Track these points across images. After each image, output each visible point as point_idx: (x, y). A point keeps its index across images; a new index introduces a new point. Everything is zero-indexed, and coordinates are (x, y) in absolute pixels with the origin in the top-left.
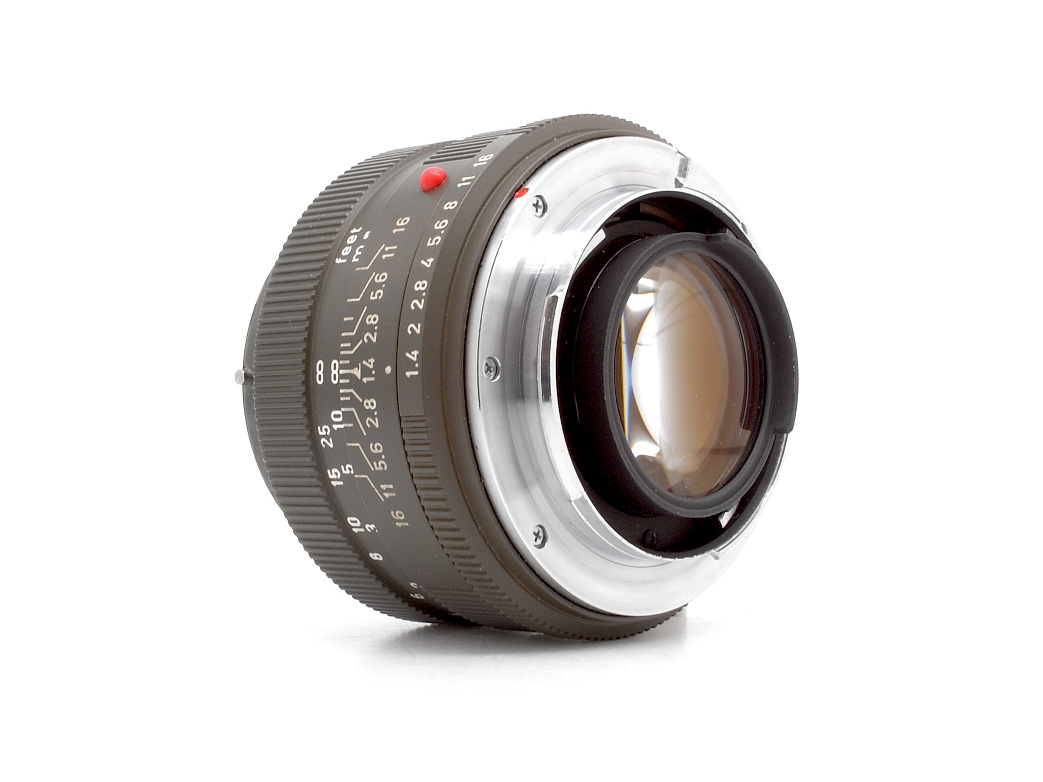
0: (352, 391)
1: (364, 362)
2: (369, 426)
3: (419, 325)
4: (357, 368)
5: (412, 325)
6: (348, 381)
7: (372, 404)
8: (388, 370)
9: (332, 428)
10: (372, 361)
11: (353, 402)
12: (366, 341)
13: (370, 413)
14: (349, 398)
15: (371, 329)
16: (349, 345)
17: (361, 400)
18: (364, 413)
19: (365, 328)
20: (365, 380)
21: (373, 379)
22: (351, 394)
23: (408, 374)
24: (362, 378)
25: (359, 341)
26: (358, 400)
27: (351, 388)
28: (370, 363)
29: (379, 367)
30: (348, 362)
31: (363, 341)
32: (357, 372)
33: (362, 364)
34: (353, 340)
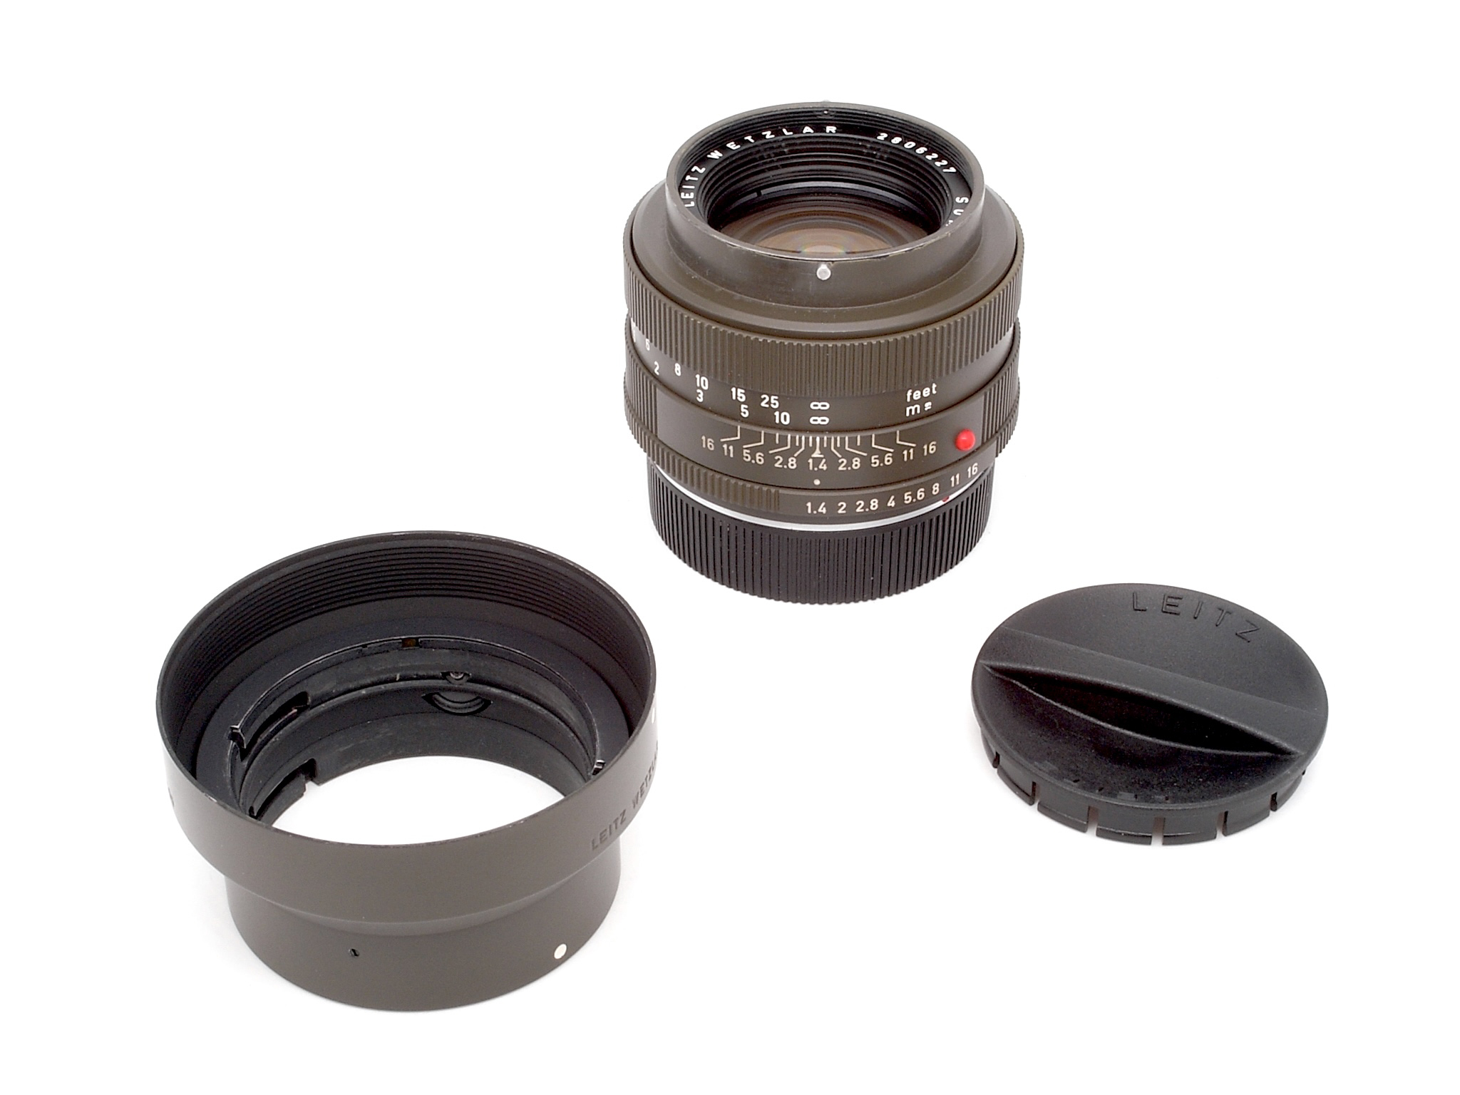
0: (803, 448)
1: (824, 460)
2: (777, 458)
3: (844, 512)
4: (819, 452)
5: (845, 505)
6: (811, 445)
7: (792, 465)
8: (817, 482)
9: (776, 410)
10: (825, 468)
11: (795, 448)
12: (840, 461)
13: (785, 462)
14: (797, 444)
15: (850, 463)
16: (838, 445)
17: (796, 455)
18: (786, 455)
19: (850, 457)
20: (811, 461)
21: (811, 468)
22: (800, 447)
23: (809, 505)
24: (813, 458)
25: (840, 454)
26: (795, 452)
27: (805, 447)
28: (823, 466)
29: (820, 474)
30: (825, 445)
31: (840, 458)
32: (817, 454)
33: (822, 458)
34: (841, 449)
